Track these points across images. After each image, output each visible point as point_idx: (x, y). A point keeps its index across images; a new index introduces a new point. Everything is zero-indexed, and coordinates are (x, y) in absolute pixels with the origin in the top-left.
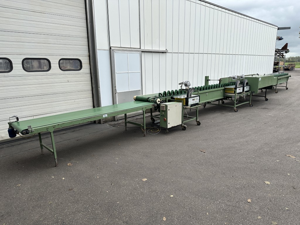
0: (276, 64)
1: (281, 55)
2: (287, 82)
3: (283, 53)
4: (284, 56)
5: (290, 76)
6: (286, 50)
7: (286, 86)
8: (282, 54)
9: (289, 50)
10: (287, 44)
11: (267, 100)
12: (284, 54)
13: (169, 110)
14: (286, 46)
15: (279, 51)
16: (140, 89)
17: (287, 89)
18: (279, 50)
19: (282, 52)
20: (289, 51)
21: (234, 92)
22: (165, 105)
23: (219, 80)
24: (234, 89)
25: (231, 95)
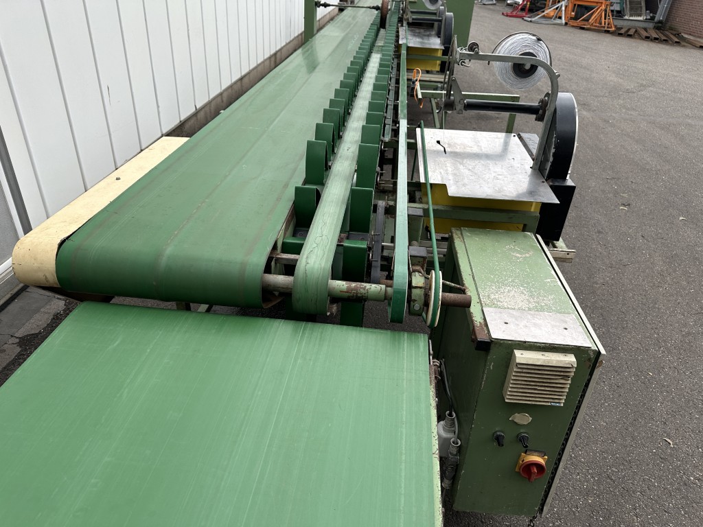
21: (438, 68)
22: (571, 359)
23: (377, 8)
24: (440, 54)
25: (428, 79)
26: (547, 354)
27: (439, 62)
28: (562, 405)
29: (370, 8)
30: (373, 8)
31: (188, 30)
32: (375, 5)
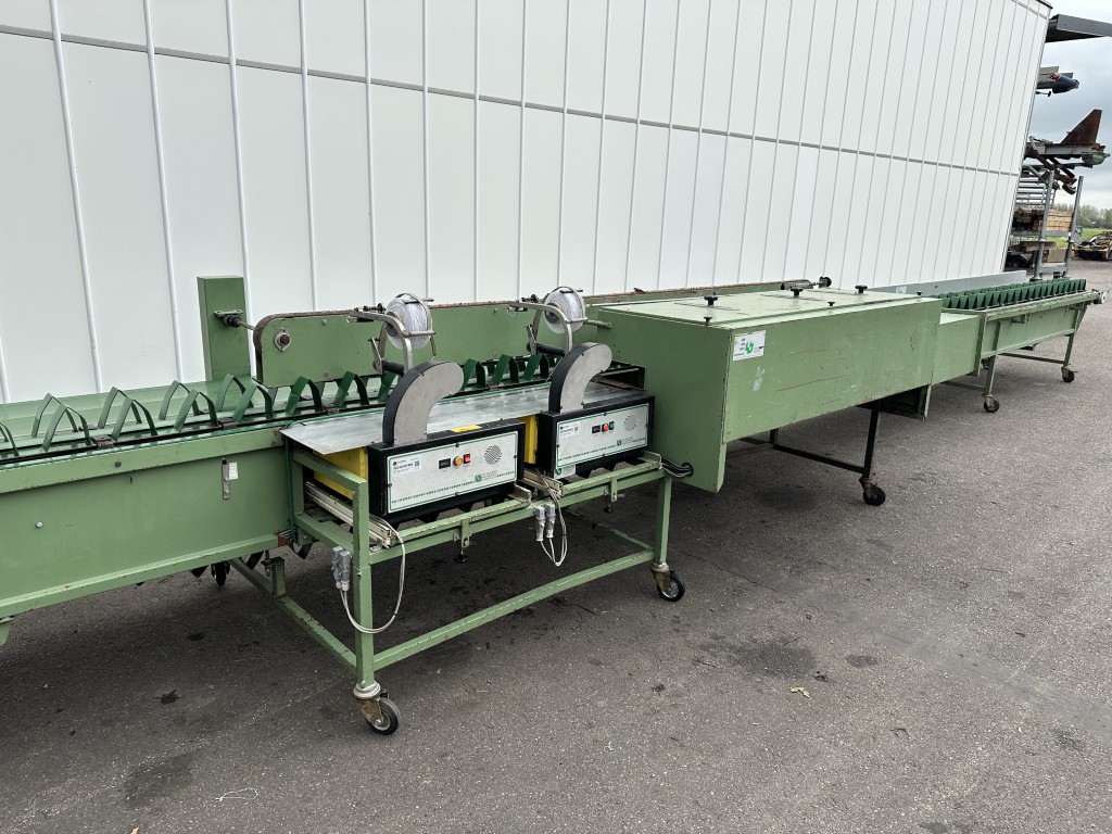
0: (1026, 221)
1: (1060, 177)
2: (1071, 336)
3: (1072, 166)
4: (1076, 184)
5: (1097, 302)
6: (1089, 150)
7: (1065, 363)
8: (1065, 167)
9: (1105, 151)
10: (1095, 117)
11: (875, 498)
12: (1077, 172)
14: (1090, 125)
15: (1051, 152)
17: (1069, 377)
18: (1049, 145)
19: (1067, 157)
20: (1105, 156)
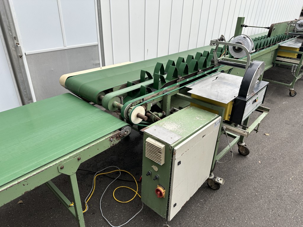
13: (179, 163)
16: (96, 42)
21: (296, 57)
22: (162, 146)
23: (268, 28)
24: (298, 51)
25: (289, 61)
26: (156, 142)
27: (296, 54)
28: (161, 165)
29: (265, 28)
30: (267, 28)
31: (190, 34)
32: (268, 27)
